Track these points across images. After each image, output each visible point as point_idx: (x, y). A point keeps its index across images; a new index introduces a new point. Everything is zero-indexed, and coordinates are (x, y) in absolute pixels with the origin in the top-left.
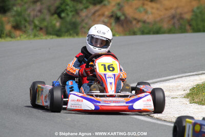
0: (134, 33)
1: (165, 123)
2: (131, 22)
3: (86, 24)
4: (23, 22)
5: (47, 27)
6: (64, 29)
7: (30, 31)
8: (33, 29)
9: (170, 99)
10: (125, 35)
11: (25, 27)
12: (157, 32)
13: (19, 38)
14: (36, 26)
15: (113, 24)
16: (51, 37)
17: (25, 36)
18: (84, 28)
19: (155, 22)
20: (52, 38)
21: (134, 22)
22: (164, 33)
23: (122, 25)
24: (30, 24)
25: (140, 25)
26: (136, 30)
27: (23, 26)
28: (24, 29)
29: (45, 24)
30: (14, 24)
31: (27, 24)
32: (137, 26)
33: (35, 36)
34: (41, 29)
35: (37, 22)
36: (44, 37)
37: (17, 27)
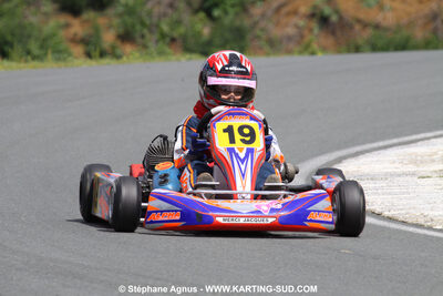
0: (357, 49)
1: (404, 228)
2: (351, 27)
3: (262, 30)
4: (138, 27)
5: (184, 38)
6: (217, 41)
7: (152, 45)
8: (157, 42)
9: (416, 179)
10: (339, 52)
11: (143, 36)
12: (403, 46)
13: (125, 58)
14: (163, 36)
15: (316, 31)
16: (188, 56)
17: (137, 55)
18: (258, 37)
19: (399, 28)
20: (190, 59)
21: (357, 27)
22: (416, 47)
23: (333, 33)
24: (151, 31)
25: (369, 32)
26: (360, 41)
27: (137, 35)
28: (139, 40)
29: (182, 30)
30: (121, 31)
31: (145, 31)
32: (364, 36)
33: (161, 53)
34: (173, 40)
35: (165, 28)
36: (174, 58)
37: (126, 37)
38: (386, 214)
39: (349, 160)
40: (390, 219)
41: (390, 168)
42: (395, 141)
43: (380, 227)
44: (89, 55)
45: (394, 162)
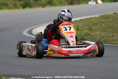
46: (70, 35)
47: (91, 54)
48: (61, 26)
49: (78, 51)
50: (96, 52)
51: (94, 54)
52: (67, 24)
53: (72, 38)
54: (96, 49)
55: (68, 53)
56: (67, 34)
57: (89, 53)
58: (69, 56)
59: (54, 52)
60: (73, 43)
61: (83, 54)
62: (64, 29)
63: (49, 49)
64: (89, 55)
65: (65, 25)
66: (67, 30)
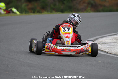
9: (116, 44)
13: (43, 13)
16: (59, 13)
31: (47, 6)
33: (51, 12)
34: (54, 9)
35: (52, 6)
38: (109, 52)
39: (100, 39)
40: (110, 53)
41: (110, 41)
42: (111, 34)
43: (108, 55)
44: (34, 12)
45: (111, 39)
46: (66, 35)
47: (82, 53)
48: (61, 28)
49: (70, 50)
50: (88, 52)
51: (86, 53)
52: (66, 26)
53: (68, 38)
54: (88, 50)
55: (61, 51)
56: (64, 34)
57: (80, 52)
58: (62, 54)
59: (50, 49)
60: (68, 43)
61: (75, 53)
62: (63, 30)
63: (46, 47)
64: (80, 54)
65: (65, 26)
66: (65, 31)
